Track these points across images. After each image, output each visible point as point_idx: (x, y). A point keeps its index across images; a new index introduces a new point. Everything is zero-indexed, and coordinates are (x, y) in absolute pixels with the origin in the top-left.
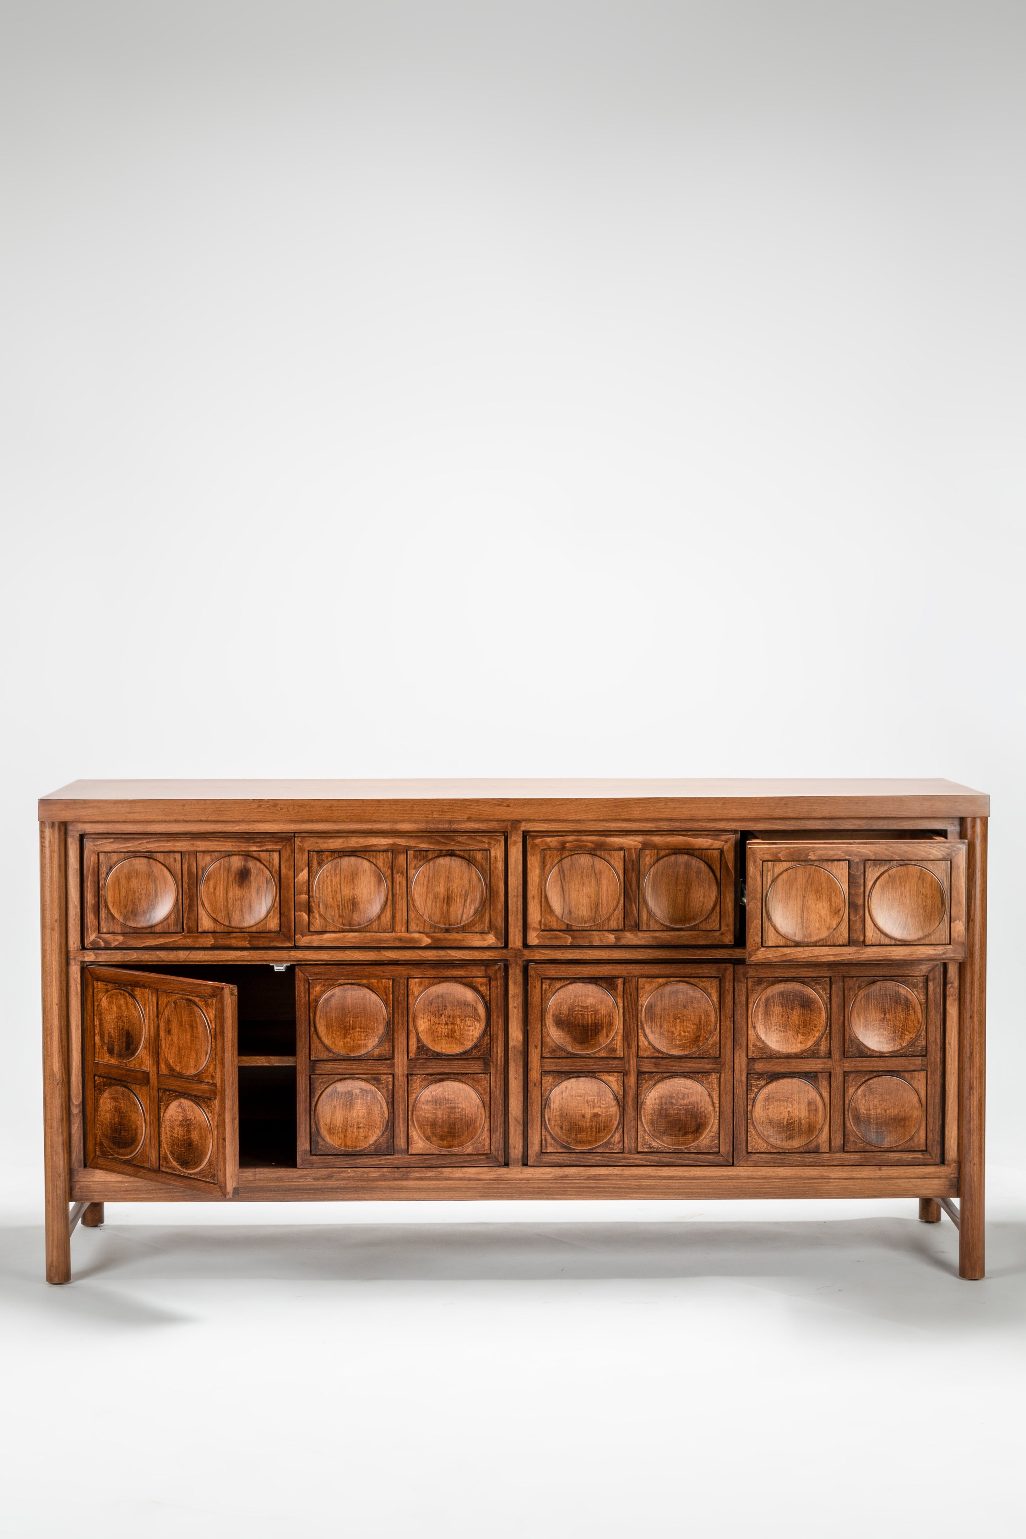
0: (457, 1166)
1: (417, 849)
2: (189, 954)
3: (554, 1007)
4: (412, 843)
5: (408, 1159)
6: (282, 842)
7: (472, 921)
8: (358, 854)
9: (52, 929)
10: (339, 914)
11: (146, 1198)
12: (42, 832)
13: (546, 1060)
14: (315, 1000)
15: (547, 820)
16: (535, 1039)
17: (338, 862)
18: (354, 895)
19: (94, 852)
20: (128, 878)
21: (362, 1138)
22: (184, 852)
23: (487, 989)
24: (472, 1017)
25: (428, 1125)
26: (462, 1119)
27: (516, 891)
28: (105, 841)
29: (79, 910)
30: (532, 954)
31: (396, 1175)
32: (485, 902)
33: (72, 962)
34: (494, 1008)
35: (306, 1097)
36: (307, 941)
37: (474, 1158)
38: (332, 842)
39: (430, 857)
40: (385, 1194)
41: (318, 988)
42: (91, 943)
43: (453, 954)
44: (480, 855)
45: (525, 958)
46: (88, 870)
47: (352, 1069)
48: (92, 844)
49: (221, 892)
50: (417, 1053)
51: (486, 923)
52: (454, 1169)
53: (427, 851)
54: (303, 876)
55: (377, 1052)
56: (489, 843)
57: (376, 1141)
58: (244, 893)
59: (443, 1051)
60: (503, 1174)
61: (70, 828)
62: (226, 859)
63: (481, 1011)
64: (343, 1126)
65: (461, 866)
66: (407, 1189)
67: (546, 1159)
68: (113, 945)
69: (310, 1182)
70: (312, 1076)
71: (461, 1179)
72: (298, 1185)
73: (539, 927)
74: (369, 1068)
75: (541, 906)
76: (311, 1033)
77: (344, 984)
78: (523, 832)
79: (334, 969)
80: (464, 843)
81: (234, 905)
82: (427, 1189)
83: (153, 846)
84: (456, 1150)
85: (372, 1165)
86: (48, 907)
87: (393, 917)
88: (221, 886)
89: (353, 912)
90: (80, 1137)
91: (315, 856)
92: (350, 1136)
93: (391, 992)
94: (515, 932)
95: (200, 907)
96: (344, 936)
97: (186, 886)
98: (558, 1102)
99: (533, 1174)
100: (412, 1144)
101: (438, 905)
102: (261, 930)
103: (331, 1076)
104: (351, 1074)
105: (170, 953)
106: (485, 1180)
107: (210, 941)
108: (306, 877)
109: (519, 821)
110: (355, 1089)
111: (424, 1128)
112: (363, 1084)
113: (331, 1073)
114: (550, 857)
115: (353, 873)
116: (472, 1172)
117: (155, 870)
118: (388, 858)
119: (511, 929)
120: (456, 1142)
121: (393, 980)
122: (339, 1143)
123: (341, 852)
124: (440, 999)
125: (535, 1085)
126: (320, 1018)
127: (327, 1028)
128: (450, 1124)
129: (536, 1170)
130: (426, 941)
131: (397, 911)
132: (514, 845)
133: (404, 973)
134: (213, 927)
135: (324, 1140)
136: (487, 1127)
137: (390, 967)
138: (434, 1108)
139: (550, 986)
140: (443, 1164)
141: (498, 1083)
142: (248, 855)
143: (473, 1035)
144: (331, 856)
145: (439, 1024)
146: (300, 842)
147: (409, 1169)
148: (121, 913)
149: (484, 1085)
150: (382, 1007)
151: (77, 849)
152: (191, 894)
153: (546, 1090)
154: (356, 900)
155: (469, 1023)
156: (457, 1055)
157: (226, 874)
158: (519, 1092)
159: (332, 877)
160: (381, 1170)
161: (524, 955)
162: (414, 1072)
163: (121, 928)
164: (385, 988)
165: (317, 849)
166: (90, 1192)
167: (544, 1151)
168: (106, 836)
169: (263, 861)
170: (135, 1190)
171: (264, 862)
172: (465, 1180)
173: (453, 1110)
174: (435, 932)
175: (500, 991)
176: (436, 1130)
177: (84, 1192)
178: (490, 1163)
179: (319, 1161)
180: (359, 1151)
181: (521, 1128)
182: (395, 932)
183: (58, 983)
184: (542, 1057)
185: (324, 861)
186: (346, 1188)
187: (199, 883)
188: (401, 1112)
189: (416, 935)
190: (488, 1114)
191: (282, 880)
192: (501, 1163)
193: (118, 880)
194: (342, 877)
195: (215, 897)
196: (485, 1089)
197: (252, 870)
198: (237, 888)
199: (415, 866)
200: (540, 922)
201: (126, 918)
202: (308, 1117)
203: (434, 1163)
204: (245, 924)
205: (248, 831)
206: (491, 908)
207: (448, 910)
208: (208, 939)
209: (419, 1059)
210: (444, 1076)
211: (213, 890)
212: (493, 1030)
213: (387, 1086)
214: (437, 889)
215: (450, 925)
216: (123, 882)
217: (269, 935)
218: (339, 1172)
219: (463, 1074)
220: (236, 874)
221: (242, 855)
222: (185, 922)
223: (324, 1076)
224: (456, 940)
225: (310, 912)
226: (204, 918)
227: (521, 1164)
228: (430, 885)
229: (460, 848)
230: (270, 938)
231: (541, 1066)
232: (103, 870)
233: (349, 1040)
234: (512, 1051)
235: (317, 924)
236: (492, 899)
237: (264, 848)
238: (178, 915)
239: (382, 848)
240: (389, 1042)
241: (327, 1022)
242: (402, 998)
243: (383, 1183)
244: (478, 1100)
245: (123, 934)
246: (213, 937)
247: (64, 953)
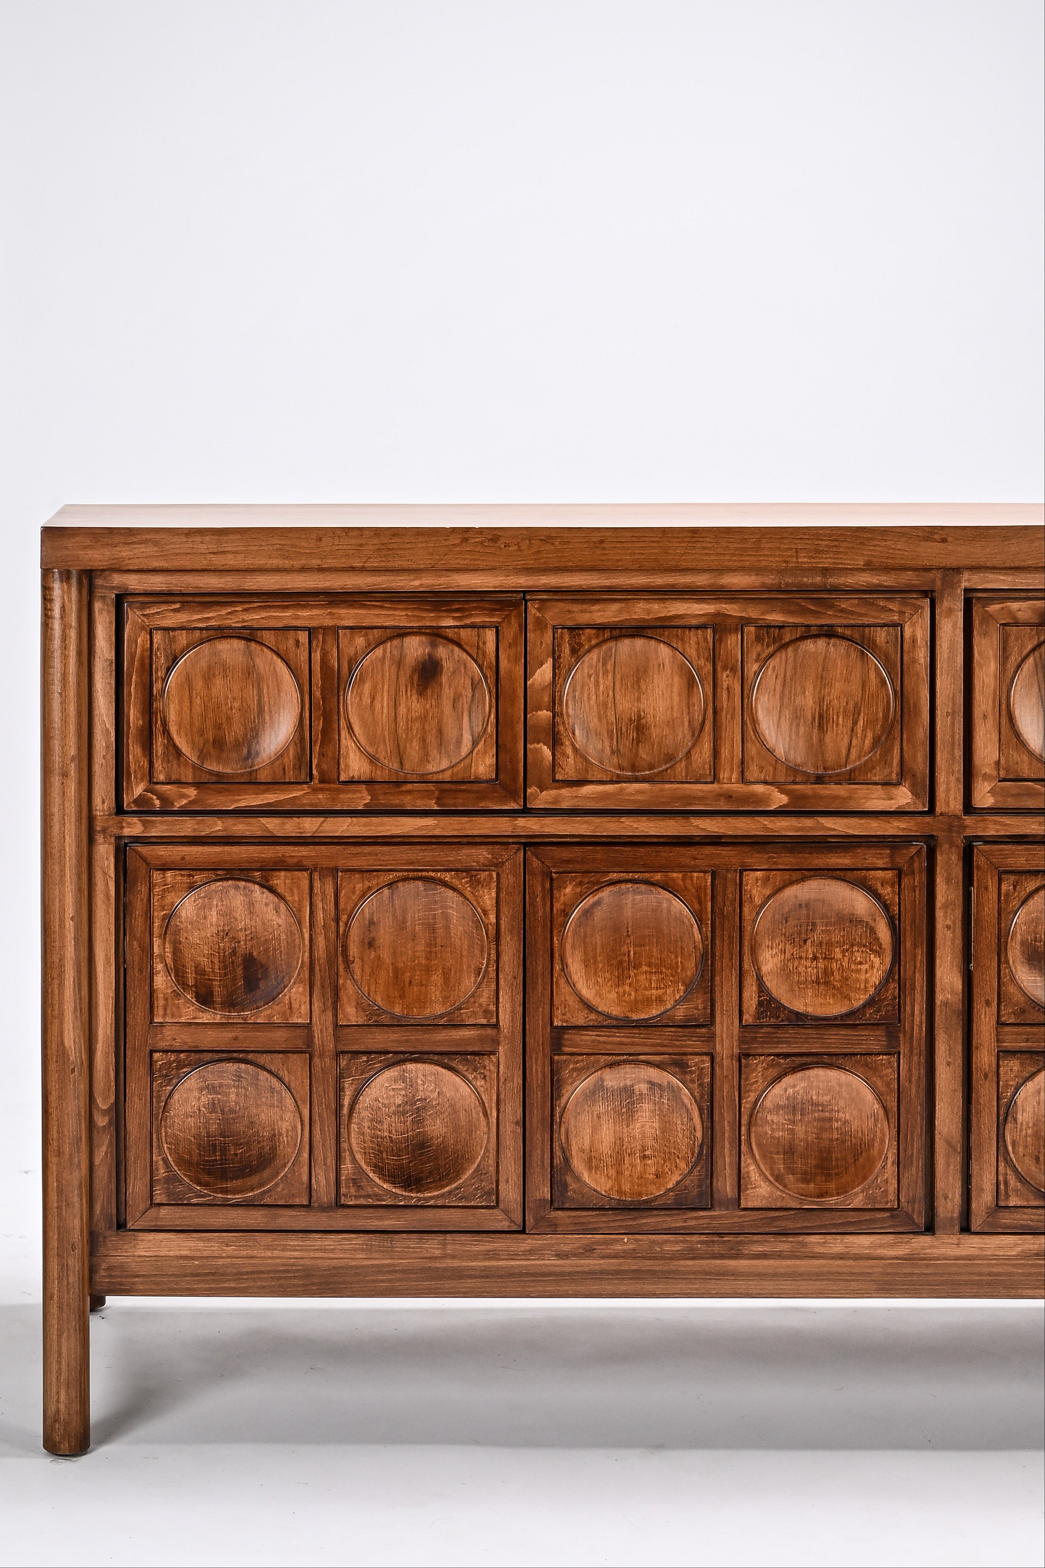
0: (834, 1231)
1: (761, 623)
2: (323, 822)
3: (1024, 928)
4: (753, 612)
5: (740, 1217)
6: (501, 610)
7: (867, 761)
8: (649, 633)
9: (65, 775)
10: (611, 747)
11: (235, 1288)
12: (46, 589)
13: (1007, 1029)
14: (564, 911)
15: (1011, 568)
16: (985, 989)
17: (611, 649)
18: (639, 711)
19: (143, 628)
20: (208, 678)
21: (651, 1177)
22: (314, 628)
23: (894, 892)
24: (864, 946)
25: (778, 1153)
26: (843, 1142)
27: (951, 704)
28: (163, 607)
29: (113, 739)
30: (981, 824)
31: (716, 1248)
32: (892, 725)
33: (100, 838)
34: (908, 928)
35: (543, 1097)
36: (550, 799)
37: (868, 1216)
38: (599, 611)
39: (787, 638)
40: (694, 1284)
41: (568, 890)
42: (136, 802)
43: (829, 825)
44: (884, 634)
45: (969, 833)
46: (131, 663)
47: (633, 1044)
48: (139, 613)
49: (385, 705)
50: (759, 1015)
51: (895, 765)
52: (829, 1237)
53: (781, 627)
54: (543, 674)
55: (680, 1013)
56: (902, 613)
57: (678, 1183)
58: (428, 706)
59: (810, 1010)
60: (923, 1248)
61: (99, 582)
62: (395, 642)
63: (884, 933)
64: (614, 1155)
65: (848, 656)
66: (735, 1274)
67: (1007, 1219)
68: (177, 805)
69: (551, 1262)
70: (556, 1057)
71: (841, 1257)
72: (526, 1266)
73: (995, 773)
74: (666, 1042)
75: (1000, 733)
76: (555, 975)
77: (620, 882)
78: (966, 590)
79: (600, 853)
80: (852, 613)
81: (408, 730)
82: (775, 1276)
83: (255, 618)
84: (832, 1201)
85: (670, 1229)
86: (56, 733)
87: (716, 753)
88: (385, 694)
89: (638, 745)
90: (110, 1172)
91: (567, 637)
92: (627, 1173)
93: (709, 897)
94: (948, 784)
95: (344, 734)
96: (622, 789)
97: (317, 693)
98: (1031, 1110)
99: (981, 1249)
100: (747, 1189)
101: (802, 729)
102: (459, 778)
103: (592, 1058)
104: (630, 1055)
105: (286, 820)
106: (888, 1259)
107: (362, 799)
108: (549, 675)
109: (958, 570)
110: (639, 1082)
111: (771, 1158)
112: (654, 1074)
113: (591, 1051)
114: (1017, 639)
115: (638, 670)
116: (862, 1243)
117: (259, 662)
118: (706, 639)
119: (941, 778)
120: (832, 1185)
121: (714, 875)
122: (608, 1187)
123: (616, 628)
124: (804, 912)
125: (986, 1076)
126: (573, 947)
127: (586, 966)
128: (820, 1152)
129: (987, 1241)
130: (779, 799)
131: (723, 744)
132: (948, 617)
133: (734, 860)
134: (368, 772)
135: (578, 1179)
136: (891, 1158)
137: (708, 850)
138: (789, 1120)
139: (1015, 887)
140: (806, 1227)
141: (915, 1072)
142: (436, 635)
143: (866, 981)
144: (597, 637)
145: (801, 958)
146: (539, 610)
147: (741, 1238)
148: (193, 743)
149: (887, 1075)
150: (692, 925)
151: (111, 622)
152: (328, 708)
153: (1007, 1086)
154: (643, 721)
155: (858, 957)
156: (836, 1018)
157: (394, 670)
158: (955, 1090)
159: (597, 675)
160: (688, 1238)
161: (965, 827)
162: (752, 1052)
163: (194, 773)
164: (698, 889)
165: (570, 623)
166: (127, 1276)
167: (1002, 1204)
168: (165, 599)
169: (465, 646)
170: (213, 1274)
171: (468, 649)
172: (849, 1258)
173: (827, 1125)
174: (794, 783)
175: (920, 896)
176: (793, 1163)
177: (116, 1277)
178: (897, 1226)
179: (568, 1221)
180: (646, 1202)
181: (959, 1159)
182: (719, 782)
183: (74, 877)
184: (1000, 1024)
185: (583, 646)
186: (617, 1272)
187: (342, 687)
188: (727, 1128)
189: (760, 789)
190: (894, 1132)
191: (503, 682)
192: (917, 1225)
193: (188, 681)
194: (618, 676)
195: (373, 714)
196: (888, 1084)
197: (444, 663)
198: (414, 697)
199: (759, 655)
200: (998, 763)
201: (202, 756)
202: (547, 1137)
203: (790, 1225)
204: (432, 768)
205: (437, 588)
206: (905, 736)
207: (821, 741)
208: (359, 795)
209: (762, 1026)
210: (809, 1059)
211: (369, 701)
212: (905, 971)
213: (700, 1077)
214: (799, 700)
215: (825, 769)
216: (199, 684)
217: (475, 787)
218: (606, 1243)
219: (846, 1055)
220: (414, 671)
221: (426, 634)
222: (315, 762)
223: (580, 1058)
224: (837, 797)
225: (555, 742)
226: (352, 755)
227: (957, 1228)
228: (787, 692)
229: (845, 622)
230: (477, 792)
231: (998, 1041)
232: (161, 661)
233: (627, 988)
234: (941, 1011)
235: (570, 767)
236: (906, 718)
237: (468, 621)
238: (303, 748)
239: (694, 622)
240: (705, 993)
241: (586, 953)
242: (730, 909)
243: (690, 1263)
244: (876, 1106)
245: (197, 785)
246: (368, 791)
247: (85, 822)
